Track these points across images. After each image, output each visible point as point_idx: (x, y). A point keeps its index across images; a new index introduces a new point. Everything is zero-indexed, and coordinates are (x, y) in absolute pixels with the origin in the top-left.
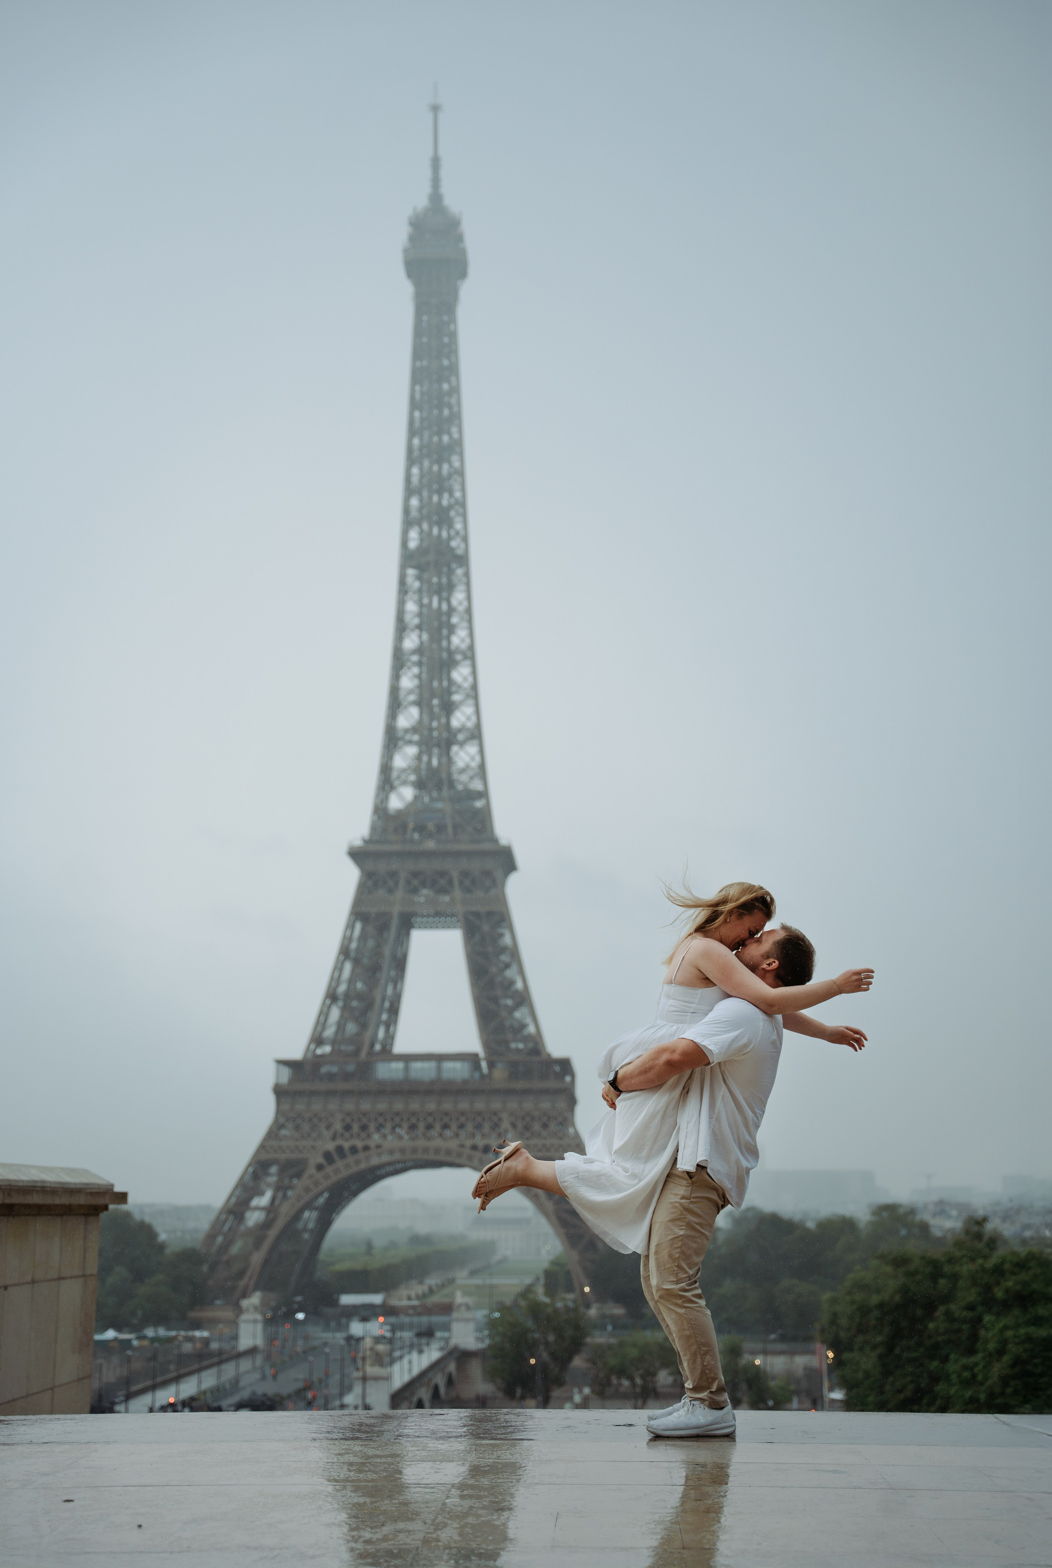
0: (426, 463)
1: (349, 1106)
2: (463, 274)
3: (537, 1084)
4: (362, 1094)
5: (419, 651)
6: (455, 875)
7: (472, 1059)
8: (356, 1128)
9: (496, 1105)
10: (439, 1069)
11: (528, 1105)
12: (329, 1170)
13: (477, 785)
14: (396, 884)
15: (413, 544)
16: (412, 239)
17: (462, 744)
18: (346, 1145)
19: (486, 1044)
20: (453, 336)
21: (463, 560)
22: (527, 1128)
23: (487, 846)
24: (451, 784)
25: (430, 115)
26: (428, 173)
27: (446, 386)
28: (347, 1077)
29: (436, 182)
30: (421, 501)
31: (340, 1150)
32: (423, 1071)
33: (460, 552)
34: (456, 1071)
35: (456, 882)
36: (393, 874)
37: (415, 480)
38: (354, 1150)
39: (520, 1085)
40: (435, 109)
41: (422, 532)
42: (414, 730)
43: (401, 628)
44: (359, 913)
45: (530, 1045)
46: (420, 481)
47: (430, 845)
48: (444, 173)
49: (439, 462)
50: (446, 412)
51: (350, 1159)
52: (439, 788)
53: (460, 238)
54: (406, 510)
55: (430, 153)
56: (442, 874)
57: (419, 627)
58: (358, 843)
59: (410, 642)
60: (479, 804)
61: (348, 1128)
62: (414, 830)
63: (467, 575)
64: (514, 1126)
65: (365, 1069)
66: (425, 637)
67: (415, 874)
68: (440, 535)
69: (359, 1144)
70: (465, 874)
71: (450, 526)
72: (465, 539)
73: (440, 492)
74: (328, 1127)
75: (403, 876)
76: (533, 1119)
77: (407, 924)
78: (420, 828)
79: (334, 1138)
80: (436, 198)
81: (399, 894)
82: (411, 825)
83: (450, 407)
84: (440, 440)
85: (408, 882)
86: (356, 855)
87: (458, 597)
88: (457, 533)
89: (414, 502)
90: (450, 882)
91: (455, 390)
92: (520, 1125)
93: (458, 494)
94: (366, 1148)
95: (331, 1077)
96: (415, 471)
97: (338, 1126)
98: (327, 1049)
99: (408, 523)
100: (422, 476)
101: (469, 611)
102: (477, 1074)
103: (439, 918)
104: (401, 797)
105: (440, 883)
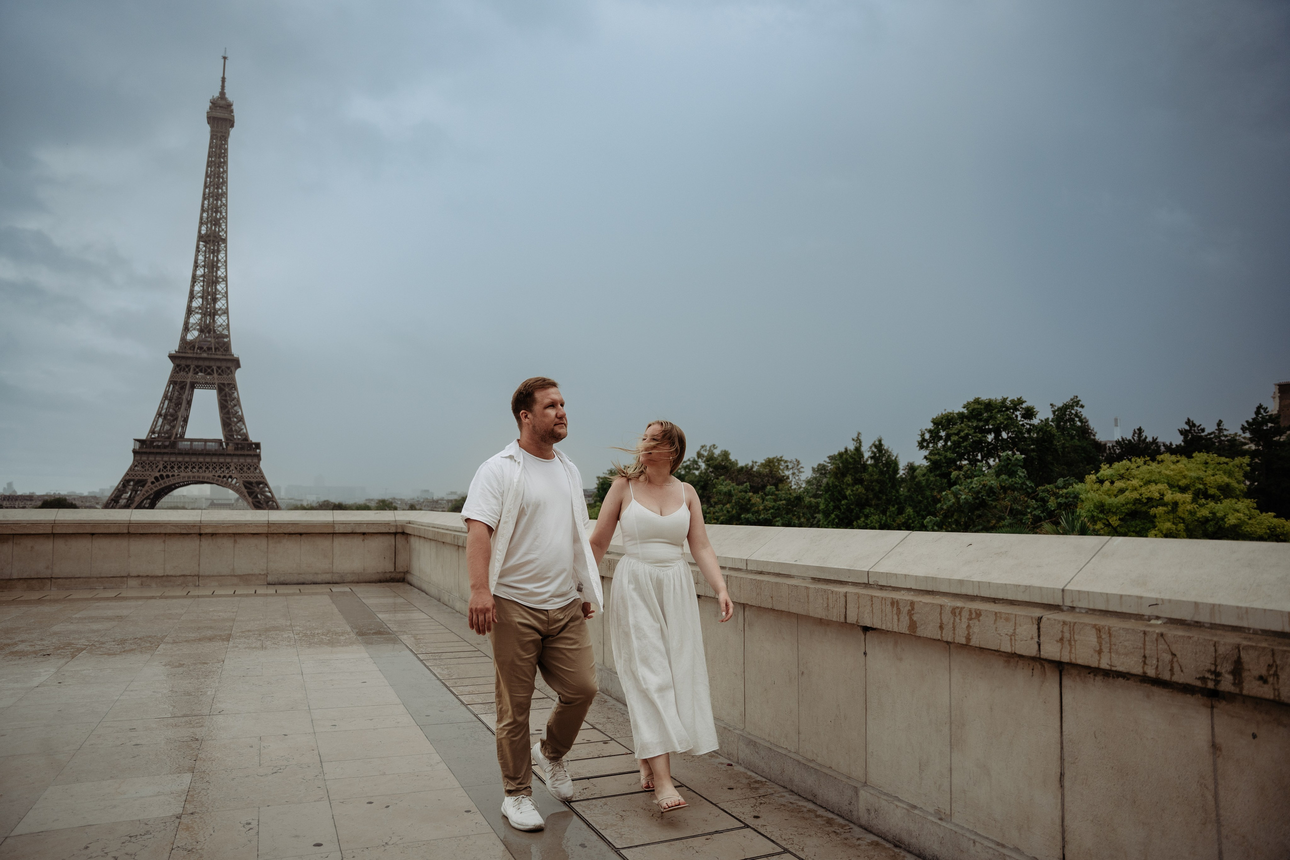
0: (211, 200)
1: (166, 458)
2: (232, 126)
3: (246, 452)
4: (172, 454)
5: (203, 276)
6: (215, 368)
7: (219, 442)
8: (169, 467)
9: (228, 460)
10: (205, 445)
11: (242, 460)
12: (157, 484)
13: (226, 332)
14: (189, 370)
15: (203, 232)
16: (210, 108)
17: (220, 316)
18: (164, 474)
19: (225, 436)
20: (226, 150)
21: (225, 241)
22: (241, 469)
23: (228, 357)
24: (215, 331)
25: (223, 60)
26: (220, 83)
27: (222, 170)
28: (165, 447)
29: (223, 87)
30: (208, 215)
31: (161, 476)
33: (224, 238)
34: (212, 446)
35: (215, 371)
36: (188, 366)
37: (206, 206)
38: (168, 476)
39: (239, 452)
40: (225, 58)
41: (207, 227)
42: (199, 308)
43: (196, 266)
44: (172, 382)
45: (244, 437)
46: (208, 207)
47: (205, 355)
48: (226, 84)
49: (217, 200)
50: (221, 180)
51: (166, 480)
52: (209, 333)
53: (232, 111)
54: (201, 218)
55: (222, 75)
56: (209, 367)
57: (204, 266)
58: (173, 353)
59: (200, 272)
60: (226, 340)
61: (165, 467)
62: (198, 348)
63: (226, 247)
64: (236, 468)
65: (174, 444)
66: (206, 270)
67: (197, 367)
68: (215, 230)
69: (170, 474)
70: (219, 368)
71: (220, 226)
72: (226, 232)
73: (216, 212)
74: (157, 467)
75: (192, 367)
76: (244, 466)
77: (193, 387)
78: (201, 348)
79: (159, 471)
80: (223, 93)
81: (191, 374)
82: (197, 347)
83: (223, 178)
84: (218, 191)
85: (195, 370)
86: (172, 357)
87: (221, 256)
88: (223, 230)
89: (205, 215)
90: (213, 371)
91: (226, 172)
92: (238, 468)
93: (224, 214)
94: (173, 476)
95: (158, 447)
96: (206, 202)
97: (161, 466)
98: (157, 435)
99: (202, 223)
100: (209, 205)
101: (226, 261)
102: (221, 448)
103: (207, 385)
104: (192, 335)
105: (208, 371)
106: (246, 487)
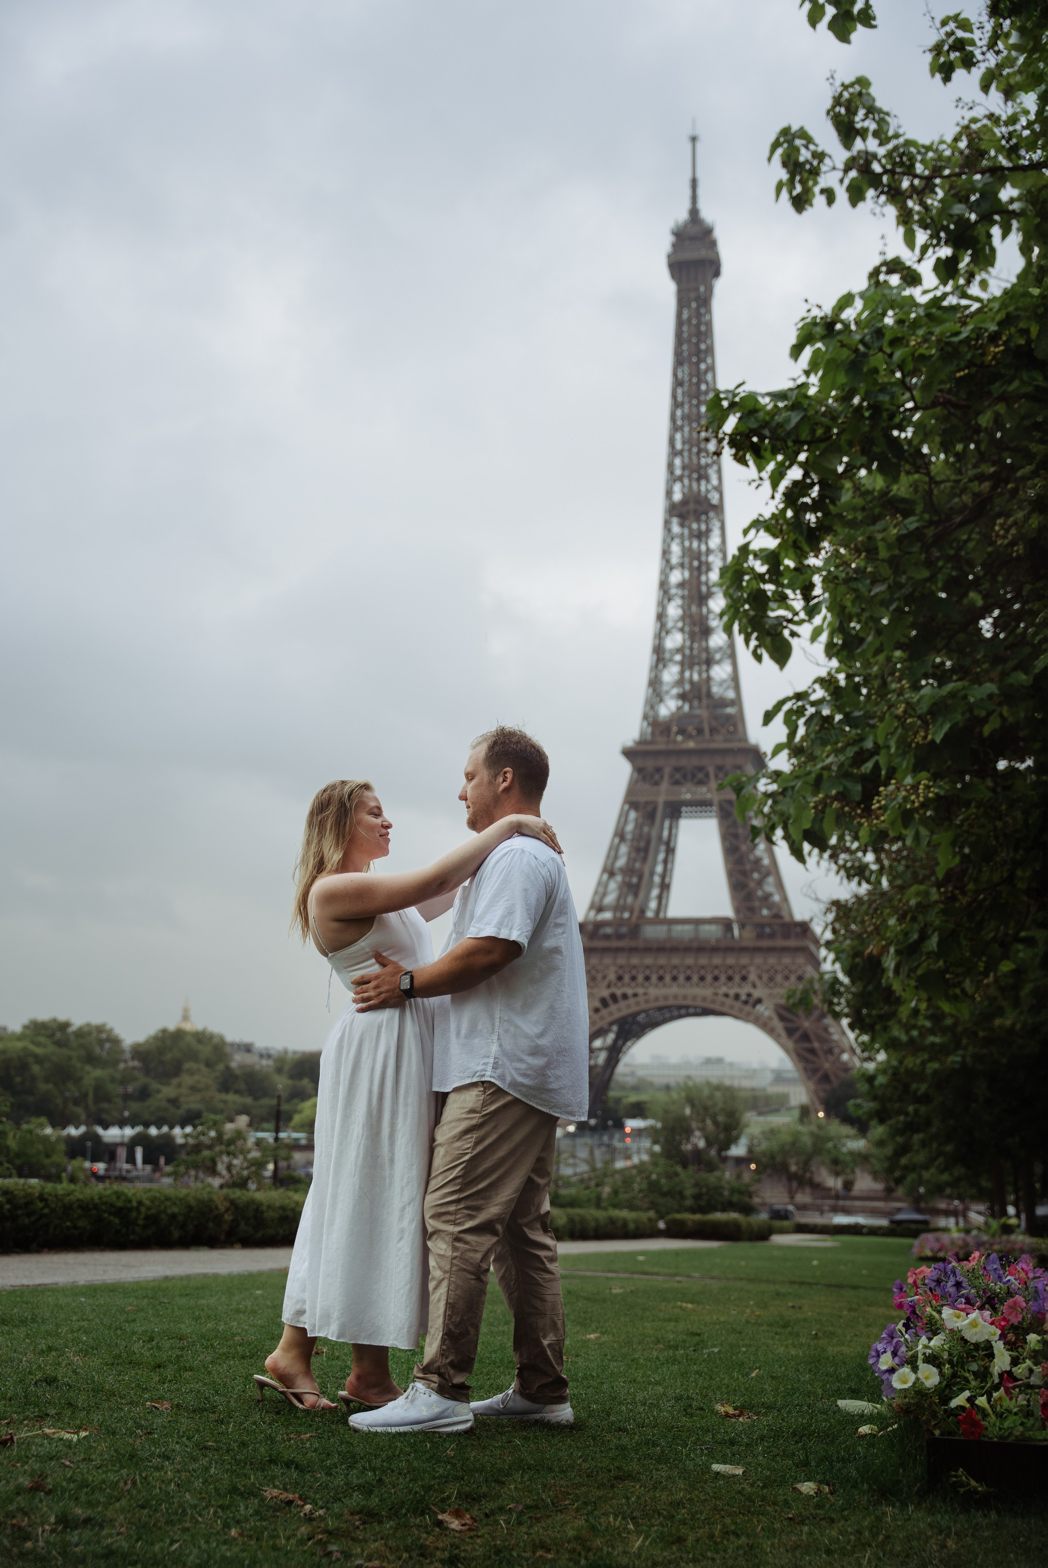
0: (687, 429)
1: (621, 960)
2: (717, 273)
3: (780, 943)
4: (633, 950)
5: (681, 585)
6: (711, 770)
7: (727, 924)
8: (627, 978)
9: (744, 960)
10: (697, 930)
11: (772, 960)
12: (604, 1012)
13: (731, 694)
14: (662, 778)
15: (677, 497)
16: (674, 246)
17: (718, 662)
18: (619, 992)
19: (737, 910)
20: (709, 324)
21: (719, 509)
22: (771, 979)
23: (735, 745)
24: (709, 694)
25: (688, 146)
26: (688, 192)
28: (619, 937)
29: (694, 198)
30: (682, 462)
31: (614, 997)
32: (683, 932)
33: (715, 503)
34: (713, 932)
35: (712, 776)
36: (659, 770)
37: (677, 444)
38: (625, 996)
39: (765, 943)
40: (694, 139)
41: (683, 486)
42: (680, 650)
43: (667, 566)
44: (632, 801)
45: (775, 911)
46: (682, 446)
47: (691, 745)
48: (700, 191)
51: (622, 1004)
52: (700, 699)
53: (713, 244)
54: (671, 468)
55: (689, 176)
56: (701, 769)
57: (682, 565)
58: (630, 743)
59: (676, 577)
60: (730, 710)
61: (620, 978)
62: (678, 733)
63: (722, 520)
64: (760, 978)
65: (635, 930)
66: (687, 574)
67: (677, 769)
68: (699, 489)
69: (630, 992)
70: (720, 768)
71: (708, 481)
72: (721, 492)
74: (604, 977)
75: (667, 771)
76: (776, 971)
77: (674, 812)
78: (682, 731)
79: (609, 986)
80: (694, 212)
81: (665, 785)
82: (675, 729)
85: (671, 776)
86: (628, 753)
87: (715, 537)
88: (715, 485)
89: (678, 462)
90: (707, 775)
92: (765, 977)
94: (635, 995)
95: (607, 937)
97: (612, 976)
98: (607, 915)
99: (672, 478)
100: (683, 442)
102: (729, 935)
103: (701, 805)
104: (668, 707)
105: (698, 777)
106: (782, 1018)
